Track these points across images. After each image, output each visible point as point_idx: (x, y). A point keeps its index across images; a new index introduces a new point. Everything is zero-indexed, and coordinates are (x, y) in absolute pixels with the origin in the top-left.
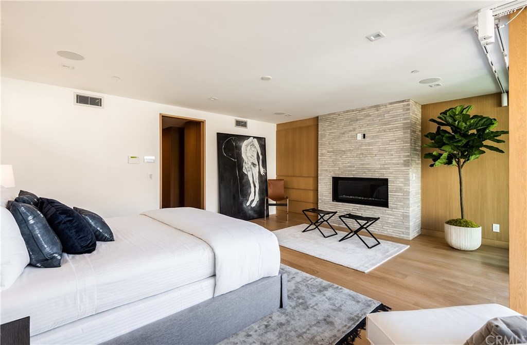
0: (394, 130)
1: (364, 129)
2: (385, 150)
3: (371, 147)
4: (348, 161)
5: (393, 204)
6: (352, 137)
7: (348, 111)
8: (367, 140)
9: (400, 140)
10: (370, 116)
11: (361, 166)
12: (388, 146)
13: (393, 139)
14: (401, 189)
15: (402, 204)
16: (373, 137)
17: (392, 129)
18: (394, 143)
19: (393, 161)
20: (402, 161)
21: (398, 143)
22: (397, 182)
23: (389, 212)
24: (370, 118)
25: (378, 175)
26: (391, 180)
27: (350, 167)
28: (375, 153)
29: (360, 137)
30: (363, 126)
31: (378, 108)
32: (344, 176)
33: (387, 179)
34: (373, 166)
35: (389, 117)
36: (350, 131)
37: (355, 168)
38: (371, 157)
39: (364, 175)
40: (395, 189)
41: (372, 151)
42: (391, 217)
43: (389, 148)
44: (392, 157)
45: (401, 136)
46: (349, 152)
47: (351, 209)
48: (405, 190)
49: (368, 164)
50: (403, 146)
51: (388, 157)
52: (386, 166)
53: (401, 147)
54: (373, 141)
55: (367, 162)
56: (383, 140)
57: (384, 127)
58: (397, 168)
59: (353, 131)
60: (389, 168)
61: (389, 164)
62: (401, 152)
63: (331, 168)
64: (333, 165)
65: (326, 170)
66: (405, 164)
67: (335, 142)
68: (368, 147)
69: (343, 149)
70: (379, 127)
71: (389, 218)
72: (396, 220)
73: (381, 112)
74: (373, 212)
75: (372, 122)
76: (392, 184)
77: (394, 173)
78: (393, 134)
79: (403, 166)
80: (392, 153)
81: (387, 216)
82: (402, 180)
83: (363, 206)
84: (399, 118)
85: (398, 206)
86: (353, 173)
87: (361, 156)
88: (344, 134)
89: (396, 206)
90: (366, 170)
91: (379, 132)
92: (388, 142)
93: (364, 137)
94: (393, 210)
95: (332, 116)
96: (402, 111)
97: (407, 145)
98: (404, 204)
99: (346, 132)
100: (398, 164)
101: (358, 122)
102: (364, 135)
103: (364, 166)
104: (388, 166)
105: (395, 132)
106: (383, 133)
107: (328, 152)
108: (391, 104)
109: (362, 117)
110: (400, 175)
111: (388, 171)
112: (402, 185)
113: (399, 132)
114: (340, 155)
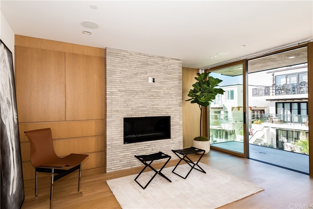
0: (174, 79)
1: (154, 74)
2: (168, 94)
3: (159, 91)
4: (140, 101)
5: (174, 135)
6: (144, 79)
7: (140, 54)
8: (156, 84)
9: (177, 88)
10: (158, 64)
11: (152, 107)
12: (170, 91)
13: (173, 86)
14: (178, 123)
15: (178, 134)
16: (161, 82)
17: (173, 78)
18: (174, 89)
19: (173, 103)
20: (178, 103)
21: (176, 89)
22: (176, 118)
23: (171, 142)
24: (158, 66)
25: (164, 114)
26: (172, 117)
27: (142, 107)
28: (162, 96)
29: (150, 80)
30: (153, 71)
31: (164, 59)
32: (137, 117)
33: (170, 116)
34: (160, 106)
35: (170, 69)
36: (142, 73)
37: (146, 109)
38: (159, 99)
39: (154, 114)
40: (174, 124)
41: (159, 94)
42: (172, 145)
43: (171, 93)
44: (173, 99)
45: (177, 85)
46: (141, 93)
47: (144, 147)
48: (180, 123)
49: (157, 105)
50: (179, 92)
51: (170, 99)
52: (169, 106)
53: (178, 93)
54: (160, 85)
55: (157, 103)
56: (167, 86)
57: (168, 75)
58: (175, 108)
59: (146, 74)
60: (171, 108)
61: (171, 105)
62: (177, 96)
63: (124, 109)
64: (125, 105)
65: (117, 111)
66: (180, 105)
67: (127, 81)
68: (157, 90)
69: (136, 90)
70: (164, 75)
71: (171, 146)
72: (175, 147)
73: (165, 63)
74: (160, 145)
75: (160, 70)
76: (173, 120)
77: (174, 112)
78: (172, 83)
79: (178, 106)
80: (173, 96)
81: (170, 145)
82: (178, 116)
83: (154, 141)
84: (176, 71)
85: (177, 136)
86: (146, 112)
87: (152, 97)
88: (137, 75)
89: (175, 136)
90: (155, 110)
91: (164, 79)
92: (170, 88)
93: (154, 82)
94: (174, 139)
95: (123, 53)
96: (177, 66)
97: (180, 91)
98: (179, 133)
99: (138, 73)
100: (176, 105)
101: (149, 66)
102: (154, 79)
103: (154, 107)
104: (171, 107)
105: (174, 81)
106: (166, 81)
107: (119, 91)
108: (172, 59)
109: (152, 63)
110: (177, 113)
111: (170, 110)
112: (178, 120)
113: (176, 81)
114: (132, 95)
